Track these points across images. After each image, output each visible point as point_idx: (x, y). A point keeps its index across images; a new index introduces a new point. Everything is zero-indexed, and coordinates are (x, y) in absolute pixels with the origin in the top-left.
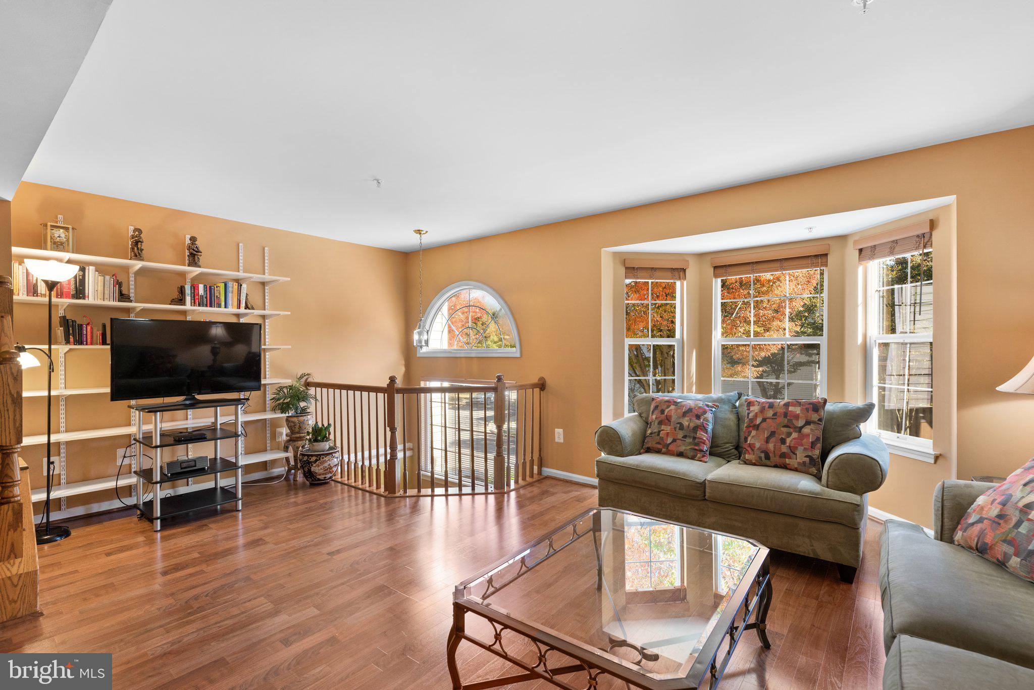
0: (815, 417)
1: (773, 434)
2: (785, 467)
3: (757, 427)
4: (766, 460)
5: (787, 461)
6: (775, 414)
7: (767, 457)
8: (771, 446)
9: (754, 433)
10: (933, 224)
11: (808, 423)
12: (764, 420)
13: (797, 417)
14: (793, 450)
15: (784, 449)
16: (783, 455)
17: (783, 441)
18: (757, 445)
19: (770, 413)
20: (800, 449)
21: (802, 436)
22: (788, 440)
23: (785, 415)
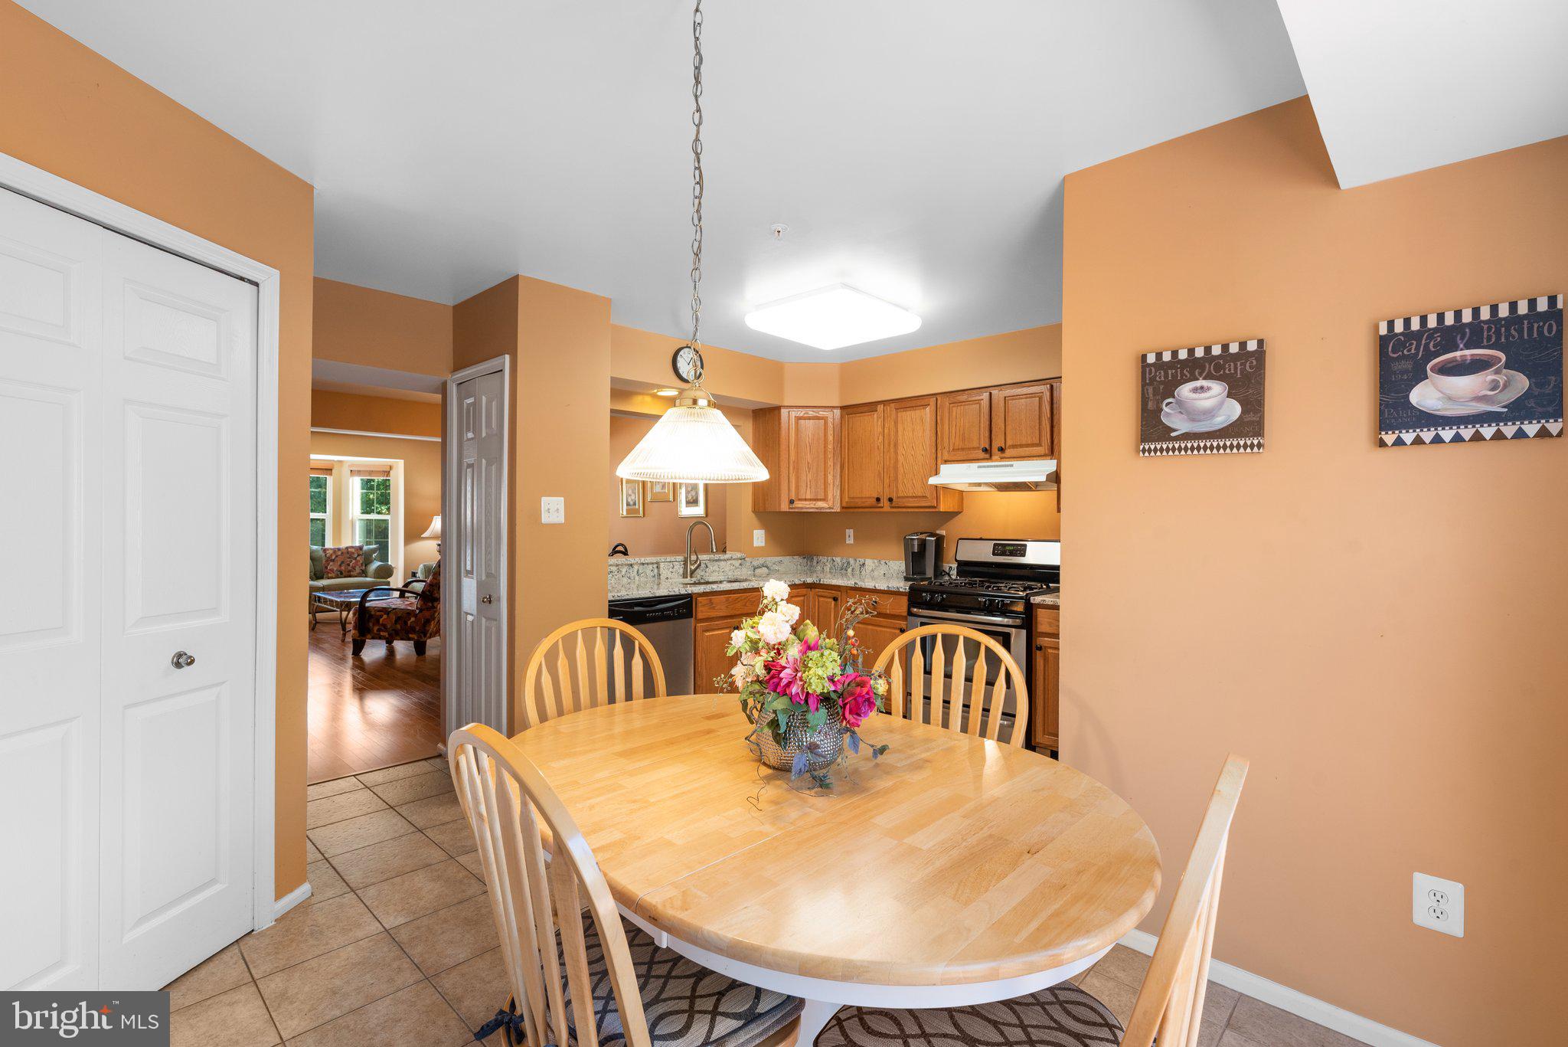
0: (361, 553)
1: (343, 562)
2: (350, 576)
3: (333, 560)
4: (341, 574)
5: (352, 573)
6: (342, 553)
7: (341, 573)
8: (343, 568)
9: (331, 563)
10: (391, 467)
11: (358, 555)
12: (337, 556)
13: (353, 553)
14: (354, 568)
15: (350, 568)
16: (350, 571)
17: (349, 565)
18: (335, 569)
19: (340, 553)
20: (357, 567)
21: (357, 562)
22: (351, 564)
23: (348, 553)
